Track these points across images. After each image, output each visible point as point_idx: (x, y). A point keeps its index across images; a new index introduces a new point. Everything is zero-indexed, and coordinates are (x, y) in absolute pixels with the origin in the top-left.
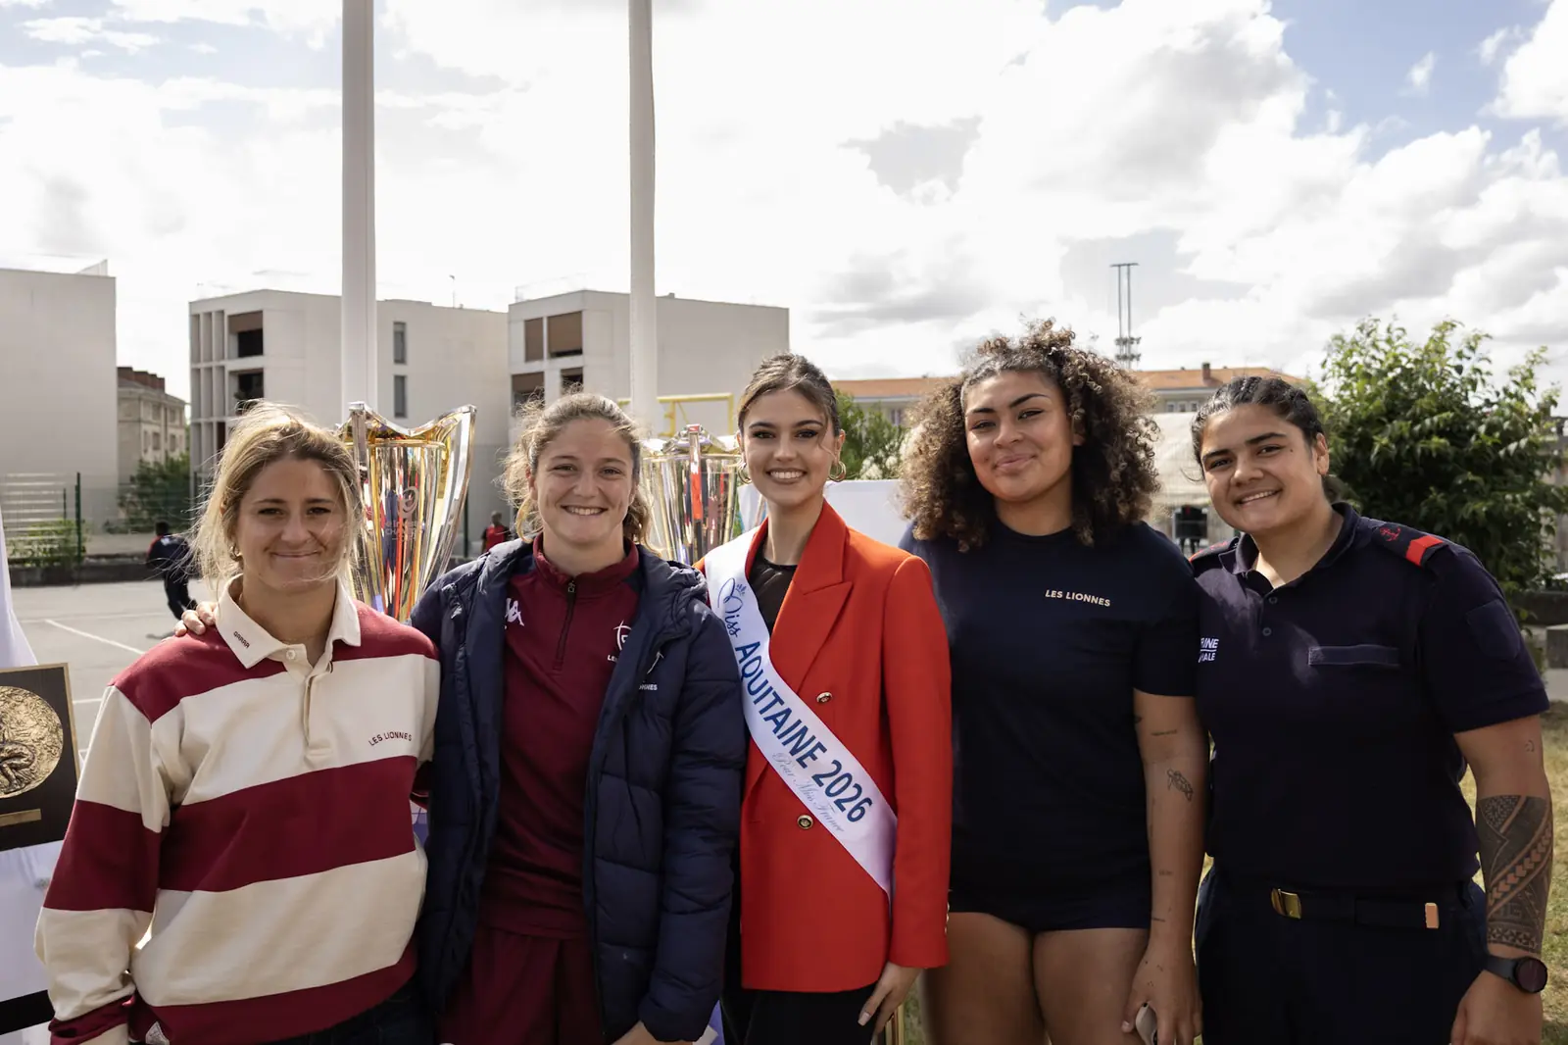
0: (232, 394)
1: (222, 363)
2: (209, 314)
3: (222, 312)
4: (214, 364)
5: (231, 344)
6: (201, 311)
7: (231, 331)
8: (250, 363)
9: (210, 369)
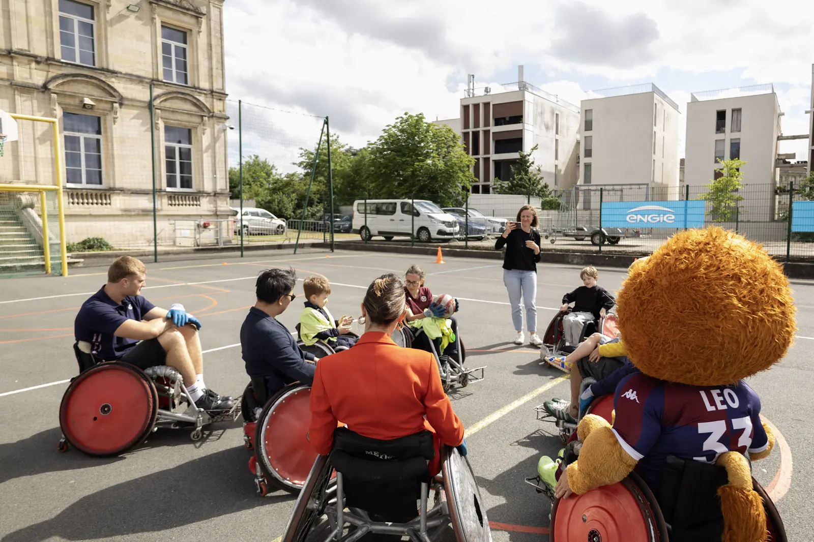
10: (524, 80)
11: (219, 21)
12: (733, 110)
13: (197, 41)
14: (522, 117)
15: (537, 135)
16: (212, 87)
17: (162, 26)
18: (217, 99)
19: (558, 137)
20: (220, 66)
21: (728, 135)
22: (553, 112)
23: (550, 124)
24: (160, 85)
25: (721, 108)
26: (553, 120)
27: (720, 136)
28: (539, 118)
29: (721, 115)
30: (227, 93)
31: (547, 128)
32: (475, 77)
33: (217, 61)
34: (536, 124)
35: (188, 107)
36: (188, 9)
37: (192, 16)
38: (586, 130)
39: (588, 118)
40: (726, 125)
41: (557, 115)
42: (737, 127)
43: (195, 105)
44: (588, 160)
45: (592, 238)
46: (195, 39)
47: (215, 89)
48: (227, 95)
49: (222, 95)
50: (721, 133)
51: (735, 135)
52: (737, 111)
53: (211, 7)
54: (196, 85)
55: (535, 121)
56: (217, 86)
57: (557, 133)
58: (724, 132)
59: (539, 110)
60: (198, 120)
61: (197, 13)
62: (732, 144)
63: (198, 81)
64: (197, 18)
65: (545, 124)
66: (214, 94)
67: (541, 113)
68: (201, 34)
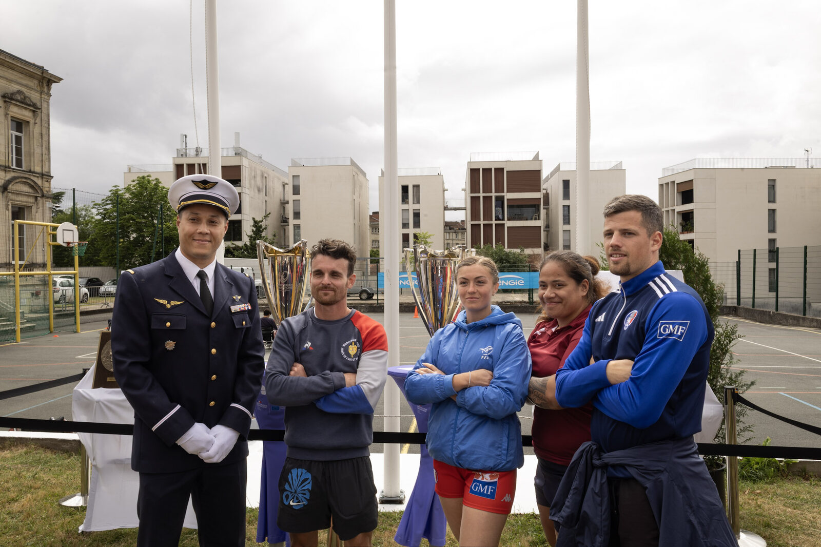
0: (679, 223)
1: (674, 208)
2: (668, 184)
3: (673, 182)
4: (670, 208)
5: (678, 198)
6: (664, 182)
7: (678, 192)
8: (687, 207)
9: (668, 211)
10: (241, 146)
11: (47, 114)
12: (414, 186)
13: (33, 131)
14: (240, 180)
15: (252, 198)
16: (42, 170)
17: (11, 120)
18: (45, 181)
19: (267, 198)
20: (47, 152)
21: (411, 206)
22: (262, 176)
23: (261, 187)
24: (10, 171)
25: (405, 184)
26: (262, 182)
27: (405, 207)
28: (253, 182)
29: (405, 189)
30: (52, 175)
31: (259, 191)
32: (188, 136)
33: (46, 148)
34: (251, 187)
35: (26, 189)
36: (29, 105)
37: (31, 110)
38: (294, 194)
39: (296, 183)
40: (409, 198)
41: (266, 177)
42: (417, 200)
43: (32, 187)
44: (297, 222)
45: (360, 295)
46: (31, 129)
47: (44, 173)
48: (53, 177)
49: (49, 178)
50: (405, 203)
51: (416, 206)
52: (416, 187)
53: (42, 101)
54: (32, 170)
55: (250, 185)
56: (45, 170)
57: (266, 195)
58: (408, 203)
59: (253, 174)
60: (32, 200)
61: (34, 107)
62: (414, 214)
63: (34, 166)
64: (34, 112)
65: (257, 188)
66: (44, 176)
67: (255, 177)
68: (36, 125)
